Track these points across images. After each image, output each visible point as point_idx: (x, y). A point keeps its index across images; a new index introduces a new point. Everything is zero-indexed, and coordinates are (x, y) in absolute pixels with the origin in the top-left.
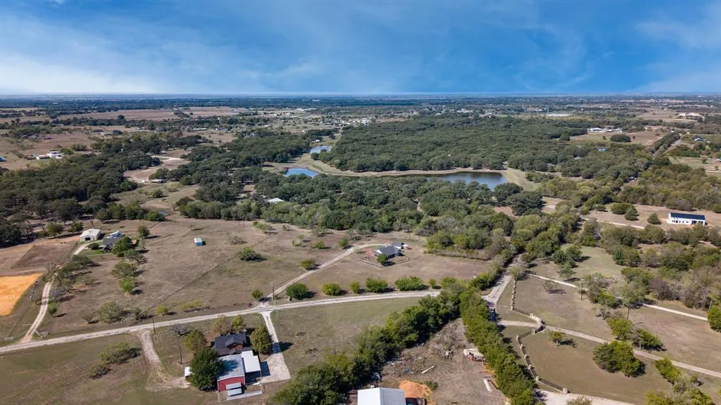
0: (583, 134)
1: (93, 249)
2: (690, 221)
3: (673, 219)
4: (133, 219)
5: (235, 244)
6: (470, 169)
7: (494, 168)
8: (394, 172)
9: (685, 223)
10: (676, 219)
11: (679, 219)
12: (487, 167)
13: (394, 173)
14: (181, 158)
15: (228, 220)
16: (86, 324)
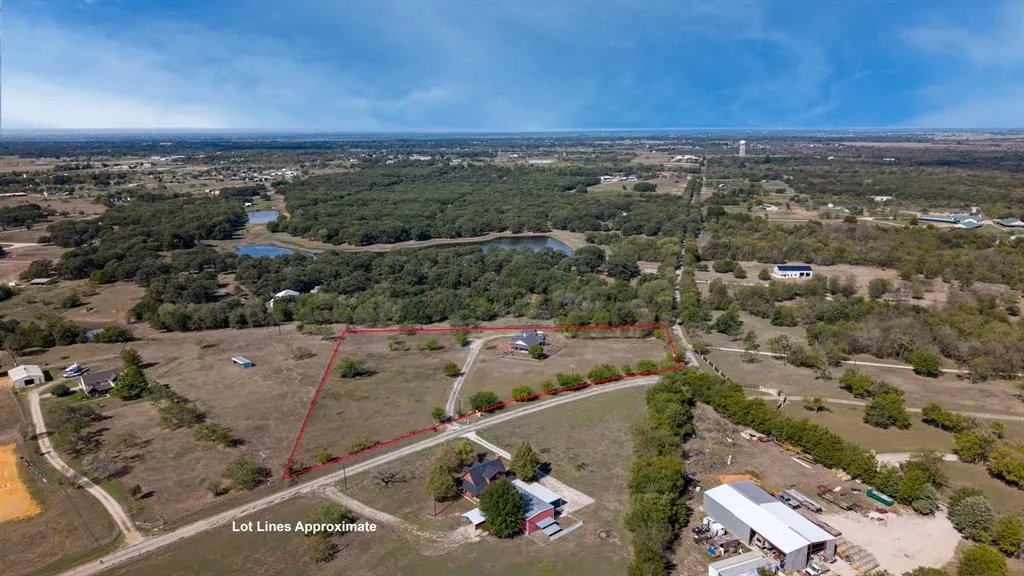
0: (595, 184)
1: (60, 396)
2: (798, 273)
3: (781, 272)
4: (70, 344)
5: (301, 358)
6: (508, 233)
7: (539, 230)
8: (412, 242)
9: (794, 276)
10: (784, 273)
11: (789, 273)
12: (530, 230)
13: (413, 244)
14: (39, 242)
15: (241, 328)
16: (210, 498)
